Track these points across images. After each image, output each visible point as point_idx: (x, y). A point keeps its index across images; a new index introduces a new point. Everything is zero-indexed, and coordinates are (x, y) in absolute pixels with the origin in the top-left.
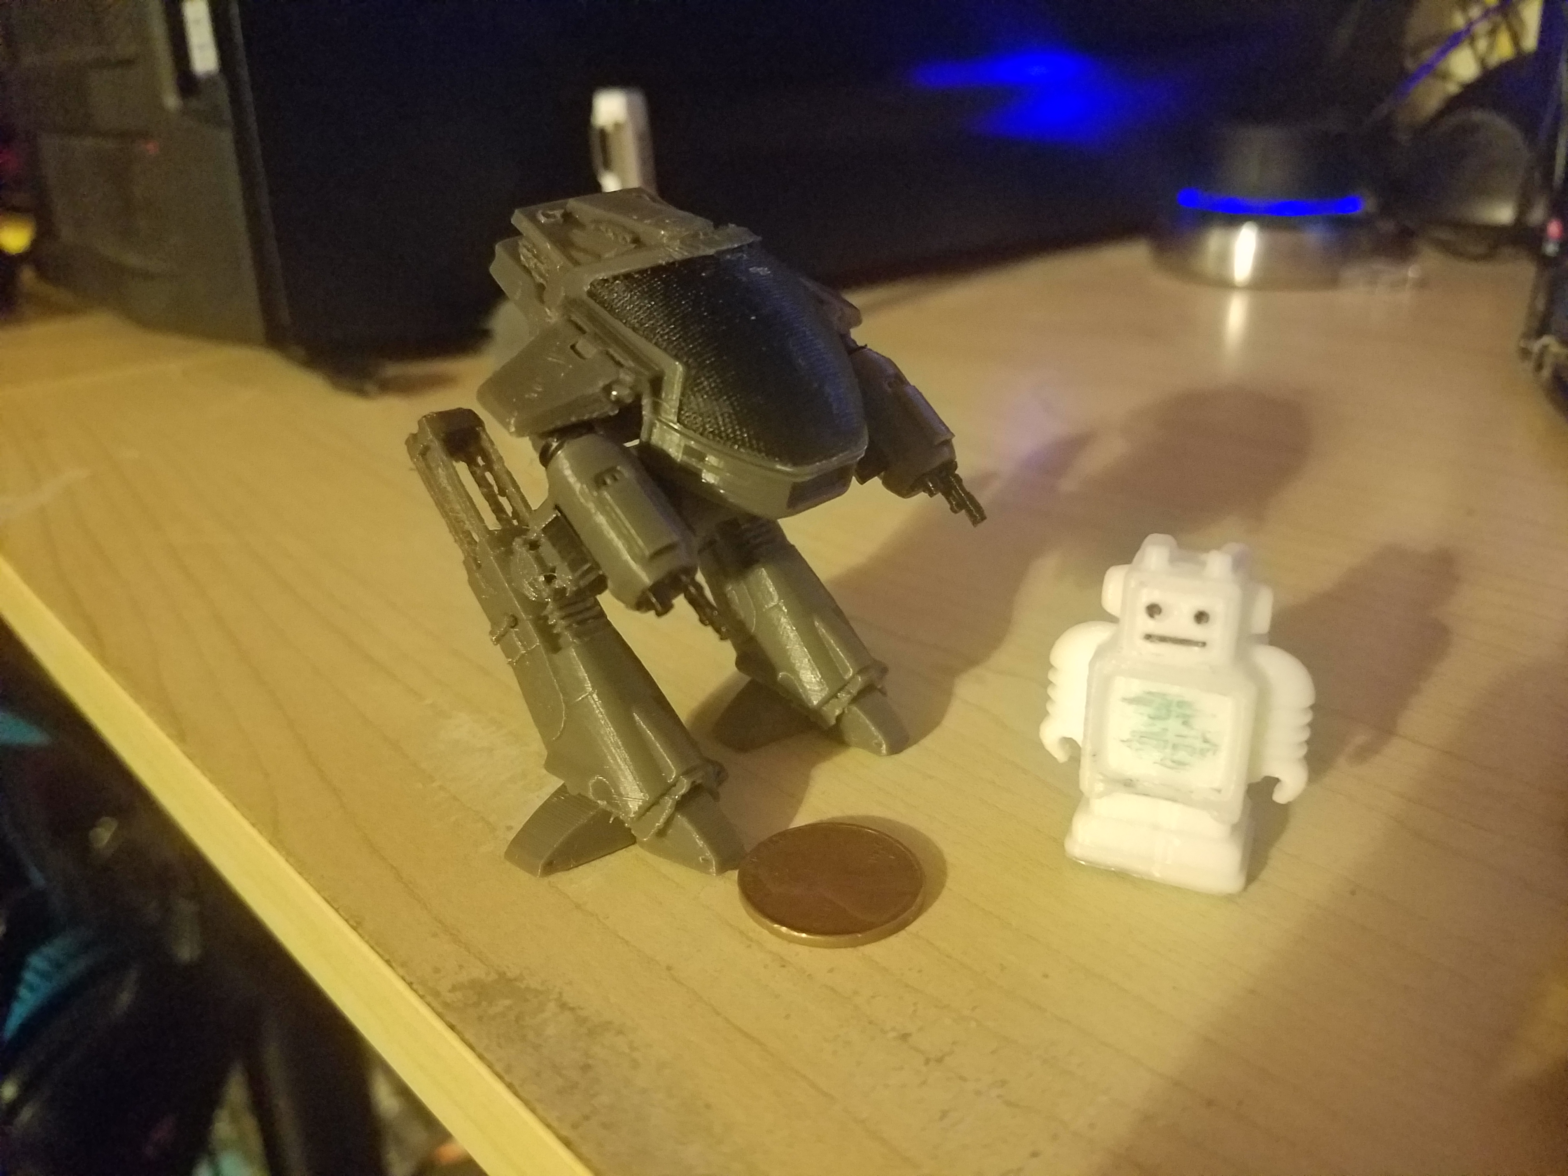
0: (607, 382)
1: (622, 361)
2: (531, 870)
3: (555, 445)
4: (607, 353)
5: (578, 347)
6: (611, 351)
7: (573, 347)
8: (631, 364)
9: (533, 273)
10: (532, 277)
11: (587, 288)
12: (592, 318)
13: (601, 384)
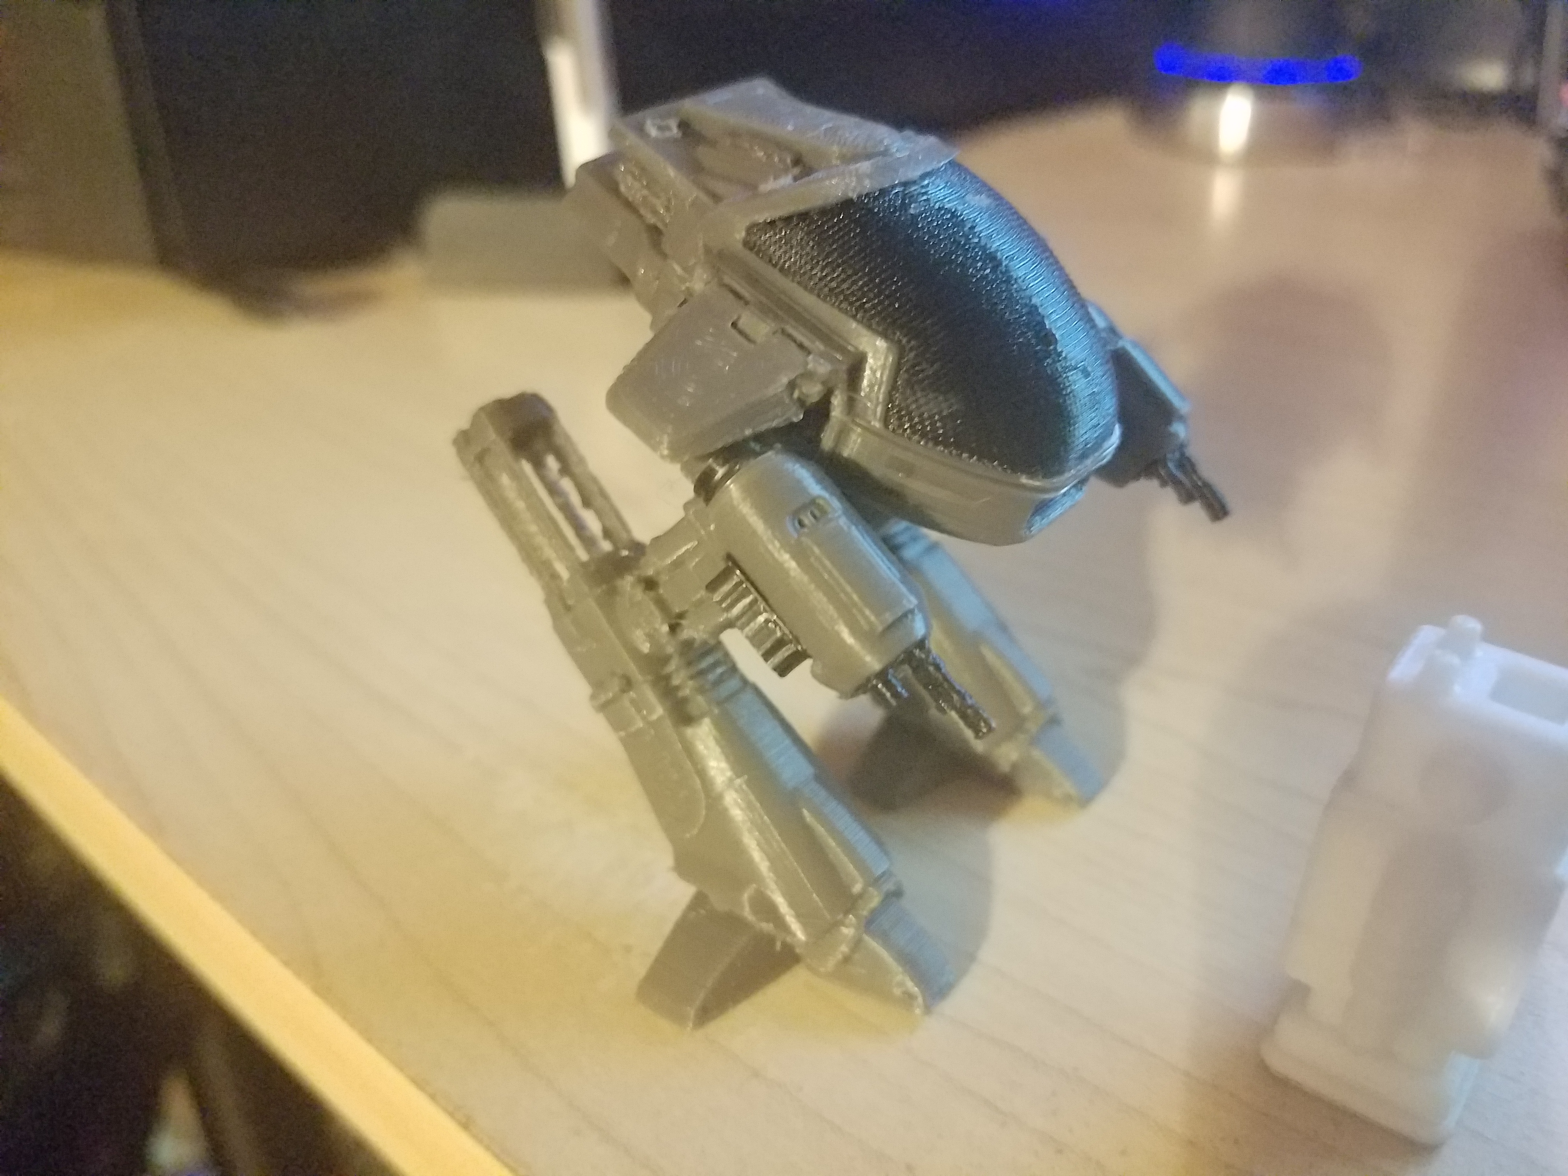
0: (793, 376)
1: (807, 343)
2: (679, 1018)
3: (721, 472)
4: (783, 332)
5: (741, 324)
6: (790, 330)
7: (734, 325)
8: (819, 346)
9: (642, 211)
10: (640, 216)
11: (740, 235)
12: (753, 280)
13: (785, 380)
